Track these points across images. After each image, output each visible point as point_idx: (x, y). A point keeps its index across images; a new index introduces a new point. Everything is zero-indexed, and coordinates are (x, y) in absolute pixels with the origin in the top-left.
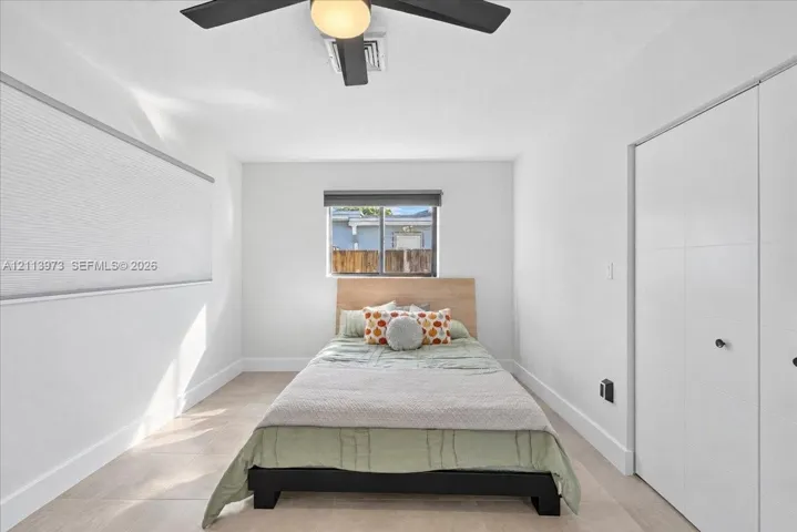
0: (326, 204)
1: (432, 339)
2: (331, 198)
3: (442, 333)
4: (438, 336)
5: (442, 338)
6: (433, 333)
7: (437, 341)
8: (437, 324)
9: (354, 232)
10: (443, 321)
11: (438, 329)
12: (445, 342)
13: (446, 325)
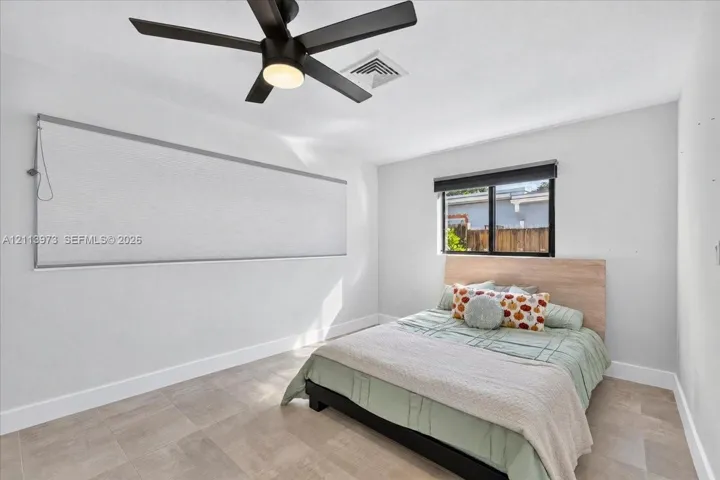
0: (436, 190)
1: (518, 322)
2: (441, 185)
3: (529, 319)
4: (524, 321)
5: (531, 324)
6: (519, 316)
7: (524, 326)
8: (526, 308)
9: (517, 208)
10: (533, 306)
11: (525, 314)
12: (535, 328)
13: (537, 310)
